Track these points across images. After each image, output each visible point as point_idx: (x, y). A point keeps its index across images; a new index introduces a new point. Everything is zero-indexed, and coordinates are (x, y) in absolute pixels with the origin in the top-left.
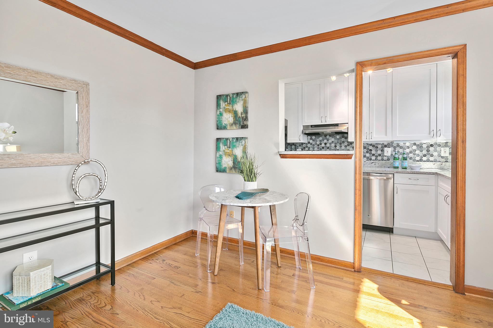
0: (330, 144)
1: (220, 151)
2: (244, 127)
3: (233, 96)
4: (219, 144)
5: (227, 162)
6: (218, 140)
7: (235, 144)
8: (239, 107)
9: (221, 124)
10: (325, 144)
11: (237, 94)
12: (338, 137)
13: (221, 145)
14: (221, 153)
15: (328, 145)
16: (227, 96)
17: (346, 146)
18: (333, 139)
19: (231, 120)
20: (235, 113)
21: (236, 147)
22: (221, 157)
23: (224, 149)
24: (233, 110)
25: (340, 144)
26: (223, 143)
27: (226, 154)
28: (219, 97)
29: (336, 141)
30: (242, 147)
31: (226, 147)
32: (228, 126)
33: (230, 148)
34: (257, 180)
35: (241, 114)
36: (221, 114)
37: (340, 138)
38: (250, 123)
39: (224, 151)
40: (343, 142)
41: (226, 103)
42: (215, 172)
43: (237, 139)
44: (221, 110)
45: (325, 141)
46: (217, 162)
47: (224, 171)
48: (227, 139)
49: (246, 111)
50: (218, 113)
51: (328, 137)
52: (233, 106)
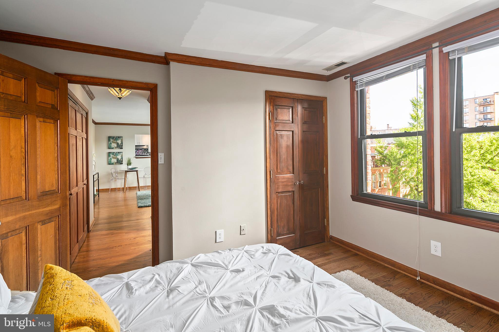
0: (140, 153)
1: (110, 157)
2: (122, 148)
3: (116, 138)
4: (110, 154)
5: (113, 161)
6: (109, 153)
7: (117, 154)
8: (119, 142)
9: (111, 147)
10: (138, 153)
11: (119, 137)
12: (143, 150)
13: (111, 155)
14: (111, 158)
15: (139, 153)
16: (114, 137)
17: (146, 154)
18: (141, 151)
19: (116, 146)
20: (118, 144)
21: (118, 155)
22: (111, 159)
23: (112, 156)
24: (117, 142)
25: (144, 153)
26: (112, 154)
27: (113, 158)
28: (109, 137)
29: (142, 152)
30: (121, 155)
31: (113, 155)
32: (114, 148)
33: (115, 156)
34: (131, 165)
35: (120, 144)
36: (111, 143)
37: (144, 150)
38: (123, 147)
39: (112, 157)
40: (145, 152)
41: (113, 140)
42: (107, 164)
43: (119, 152)
44: (111, 142)
45: (138, 152)
46: (109, 161)
47: (113, 164)
48: (114, 153)
49: (122, 143)
50: (109, 143)
51: (139, 150)
52: (116, 141)
